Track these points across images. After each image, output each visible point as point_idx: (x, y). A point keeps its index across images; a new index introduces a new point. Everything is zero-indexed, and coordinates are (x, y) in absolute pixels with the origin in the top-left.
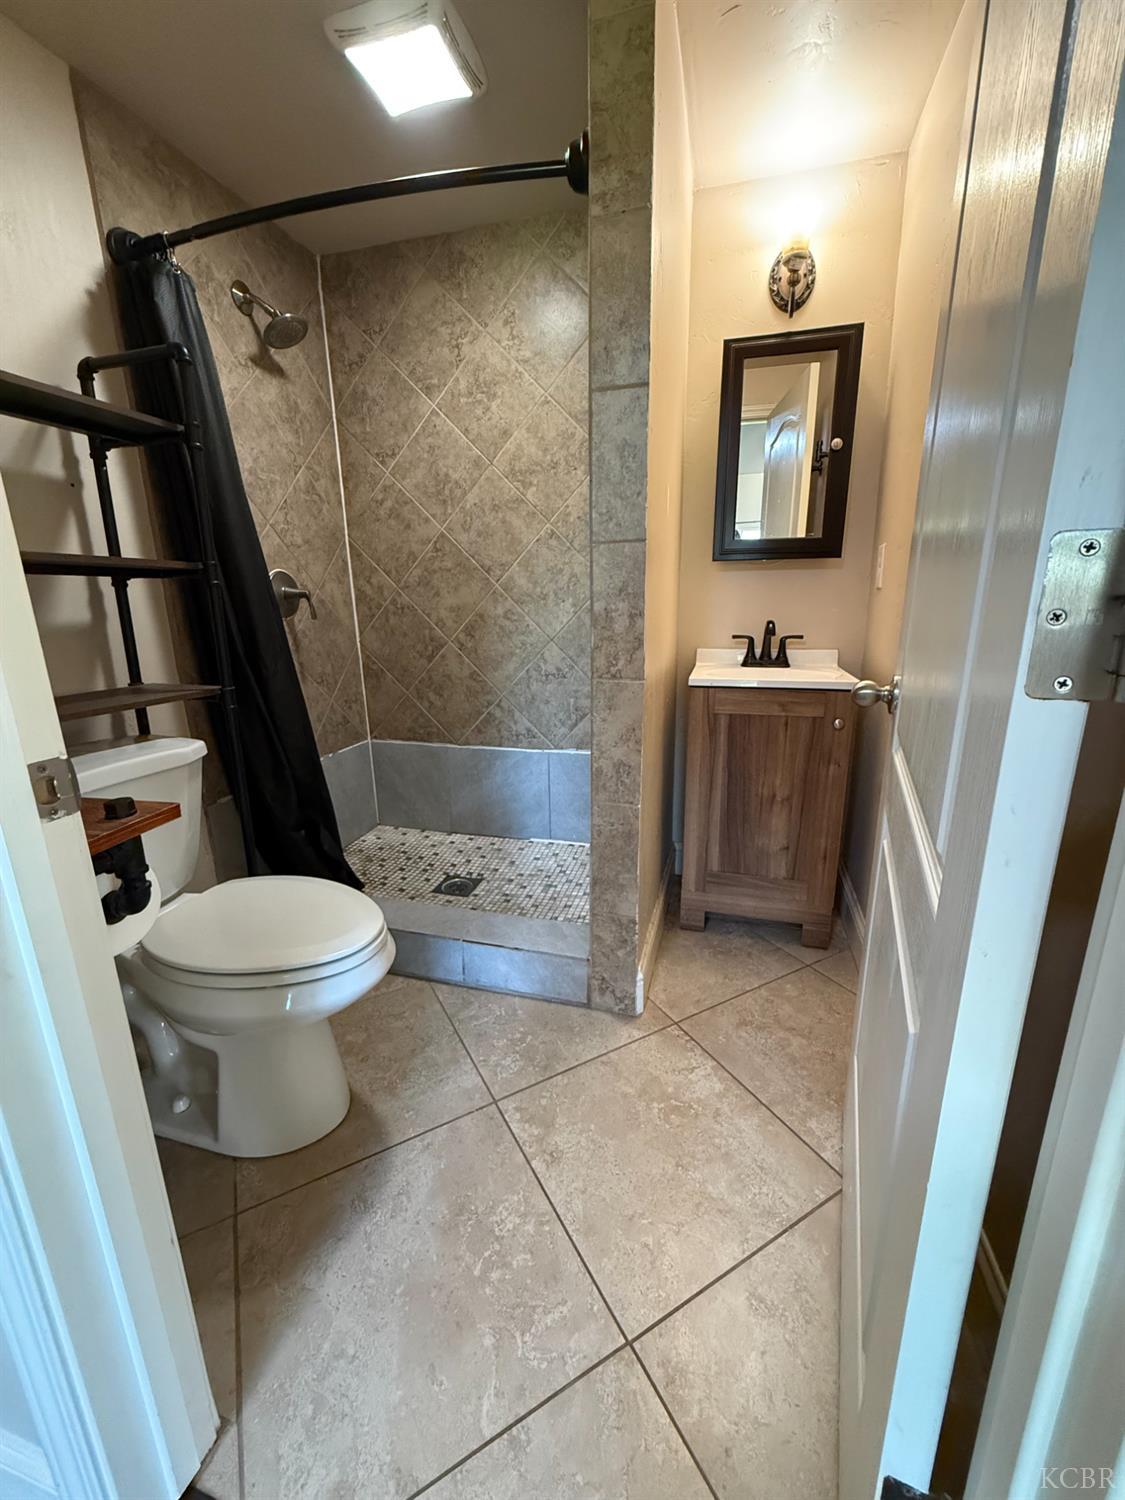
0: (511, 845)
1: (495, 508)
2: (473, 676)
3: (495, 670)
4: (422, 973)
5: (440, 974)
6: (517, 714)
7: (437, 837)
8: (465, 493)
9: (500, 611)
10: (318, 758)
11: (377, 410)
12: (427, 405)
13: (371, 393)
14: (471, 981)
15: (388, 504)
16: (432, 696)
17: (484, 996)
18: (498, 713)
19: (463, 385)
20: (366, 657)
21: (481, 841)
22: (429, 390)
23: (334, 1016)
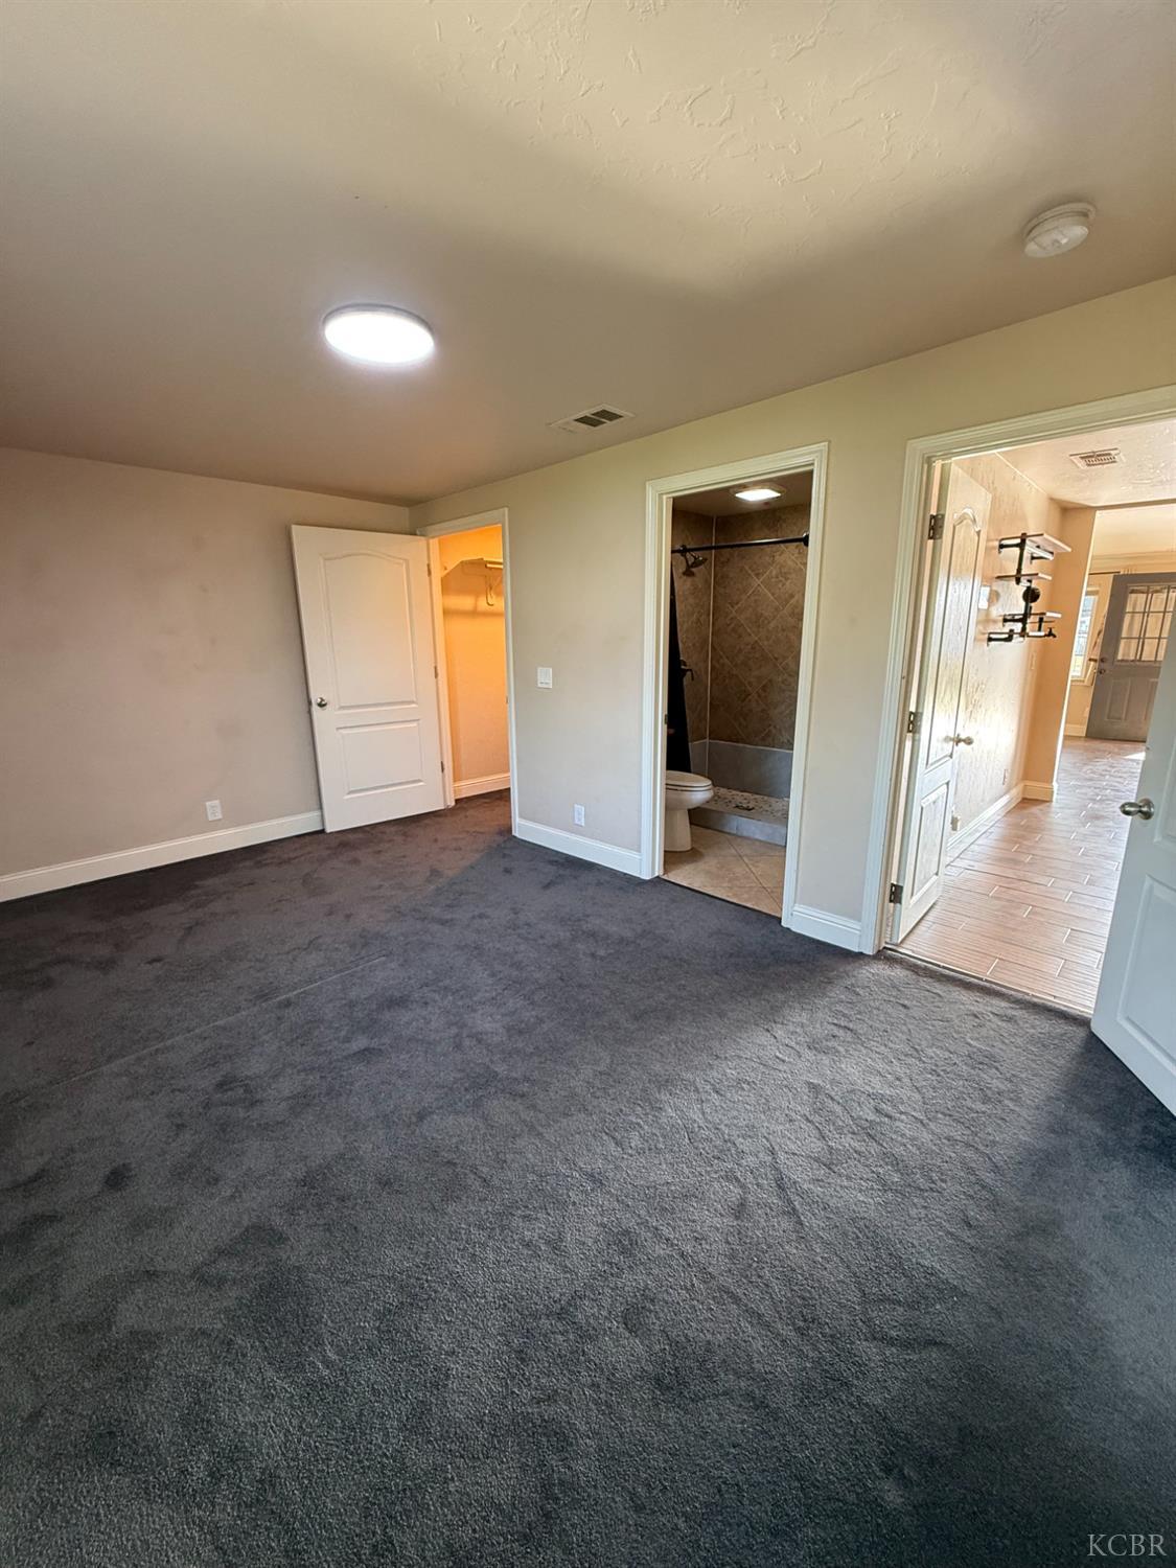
0: (773, 800)
1: (783, 630)
2: (763, 711)
3: (775, 708)
4: (720, 828)
5: (727, 830)
6: (784, 733)
7: (734, 792)
8: (769, 623)
9: (780, 679)
10: (687, 742)
11: (732, 583)
12: (756, 582)
13: (731, 575)
14: (739, 834)
15: (733, 625)
16: (742, 720)
17: (739, 840)
18: (774, 731)
19: (774, 573)
20: (712, 698)
21: (757, 796)
22: (757, 575)
23: (694, 809)
